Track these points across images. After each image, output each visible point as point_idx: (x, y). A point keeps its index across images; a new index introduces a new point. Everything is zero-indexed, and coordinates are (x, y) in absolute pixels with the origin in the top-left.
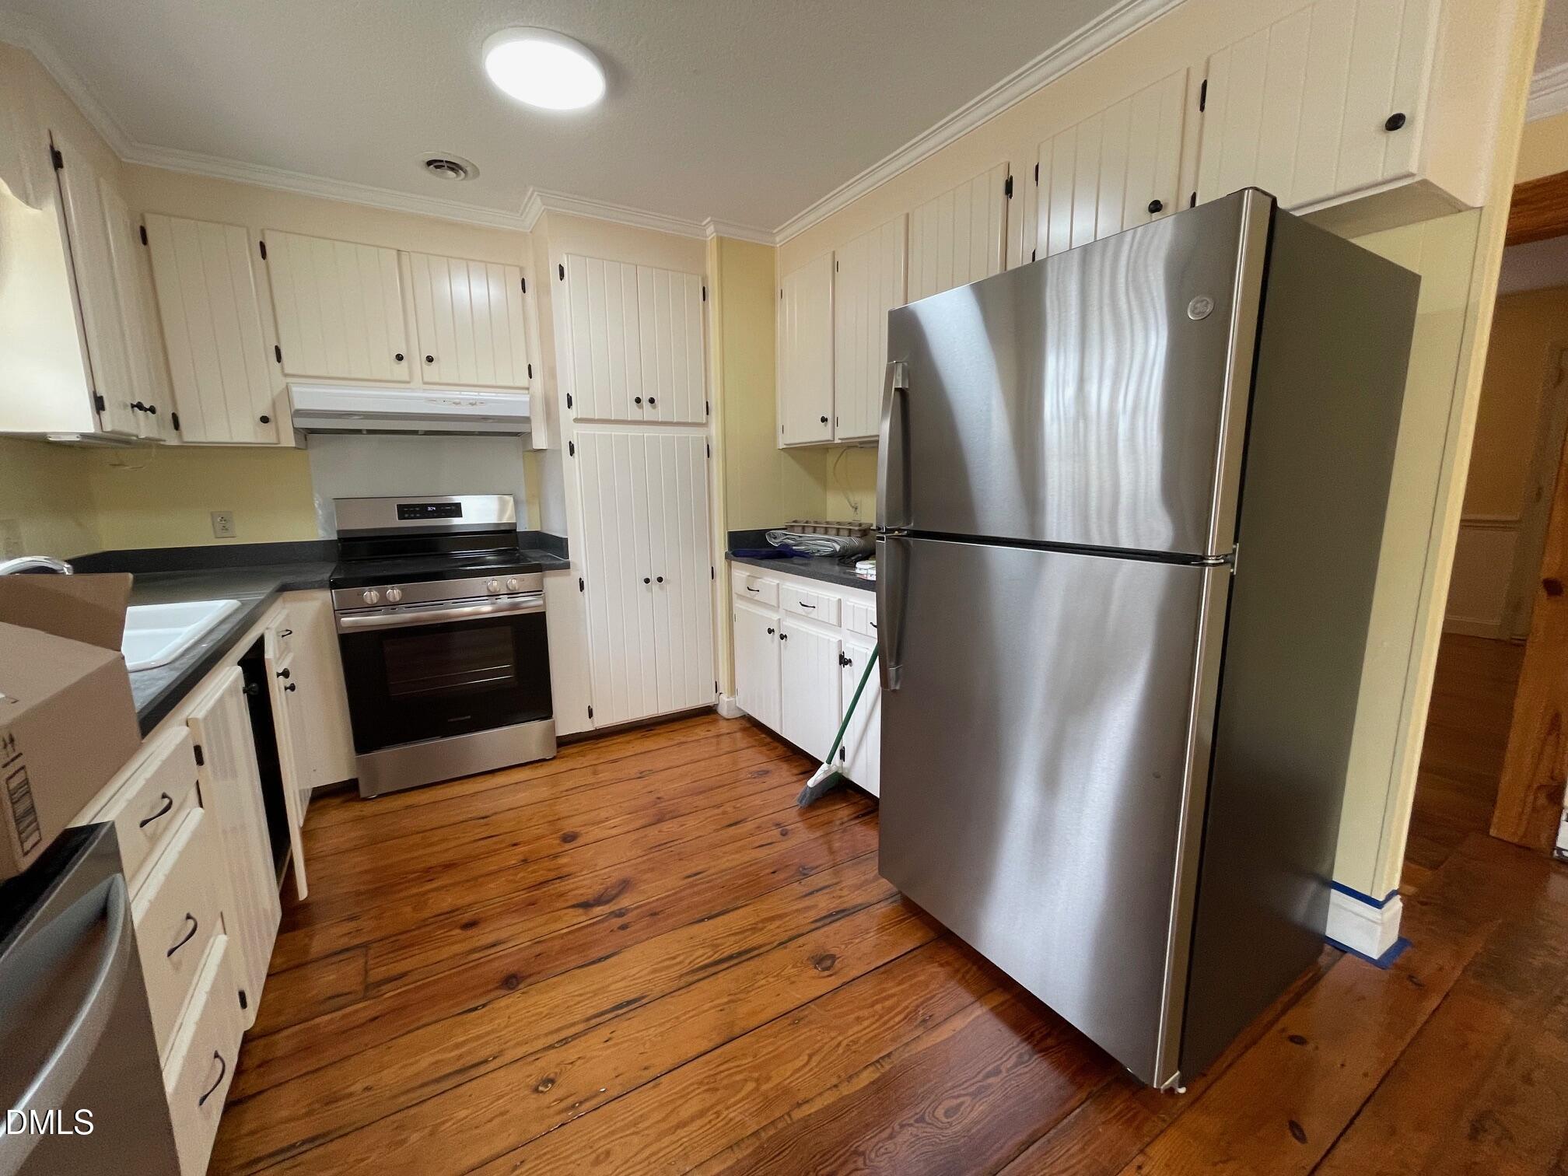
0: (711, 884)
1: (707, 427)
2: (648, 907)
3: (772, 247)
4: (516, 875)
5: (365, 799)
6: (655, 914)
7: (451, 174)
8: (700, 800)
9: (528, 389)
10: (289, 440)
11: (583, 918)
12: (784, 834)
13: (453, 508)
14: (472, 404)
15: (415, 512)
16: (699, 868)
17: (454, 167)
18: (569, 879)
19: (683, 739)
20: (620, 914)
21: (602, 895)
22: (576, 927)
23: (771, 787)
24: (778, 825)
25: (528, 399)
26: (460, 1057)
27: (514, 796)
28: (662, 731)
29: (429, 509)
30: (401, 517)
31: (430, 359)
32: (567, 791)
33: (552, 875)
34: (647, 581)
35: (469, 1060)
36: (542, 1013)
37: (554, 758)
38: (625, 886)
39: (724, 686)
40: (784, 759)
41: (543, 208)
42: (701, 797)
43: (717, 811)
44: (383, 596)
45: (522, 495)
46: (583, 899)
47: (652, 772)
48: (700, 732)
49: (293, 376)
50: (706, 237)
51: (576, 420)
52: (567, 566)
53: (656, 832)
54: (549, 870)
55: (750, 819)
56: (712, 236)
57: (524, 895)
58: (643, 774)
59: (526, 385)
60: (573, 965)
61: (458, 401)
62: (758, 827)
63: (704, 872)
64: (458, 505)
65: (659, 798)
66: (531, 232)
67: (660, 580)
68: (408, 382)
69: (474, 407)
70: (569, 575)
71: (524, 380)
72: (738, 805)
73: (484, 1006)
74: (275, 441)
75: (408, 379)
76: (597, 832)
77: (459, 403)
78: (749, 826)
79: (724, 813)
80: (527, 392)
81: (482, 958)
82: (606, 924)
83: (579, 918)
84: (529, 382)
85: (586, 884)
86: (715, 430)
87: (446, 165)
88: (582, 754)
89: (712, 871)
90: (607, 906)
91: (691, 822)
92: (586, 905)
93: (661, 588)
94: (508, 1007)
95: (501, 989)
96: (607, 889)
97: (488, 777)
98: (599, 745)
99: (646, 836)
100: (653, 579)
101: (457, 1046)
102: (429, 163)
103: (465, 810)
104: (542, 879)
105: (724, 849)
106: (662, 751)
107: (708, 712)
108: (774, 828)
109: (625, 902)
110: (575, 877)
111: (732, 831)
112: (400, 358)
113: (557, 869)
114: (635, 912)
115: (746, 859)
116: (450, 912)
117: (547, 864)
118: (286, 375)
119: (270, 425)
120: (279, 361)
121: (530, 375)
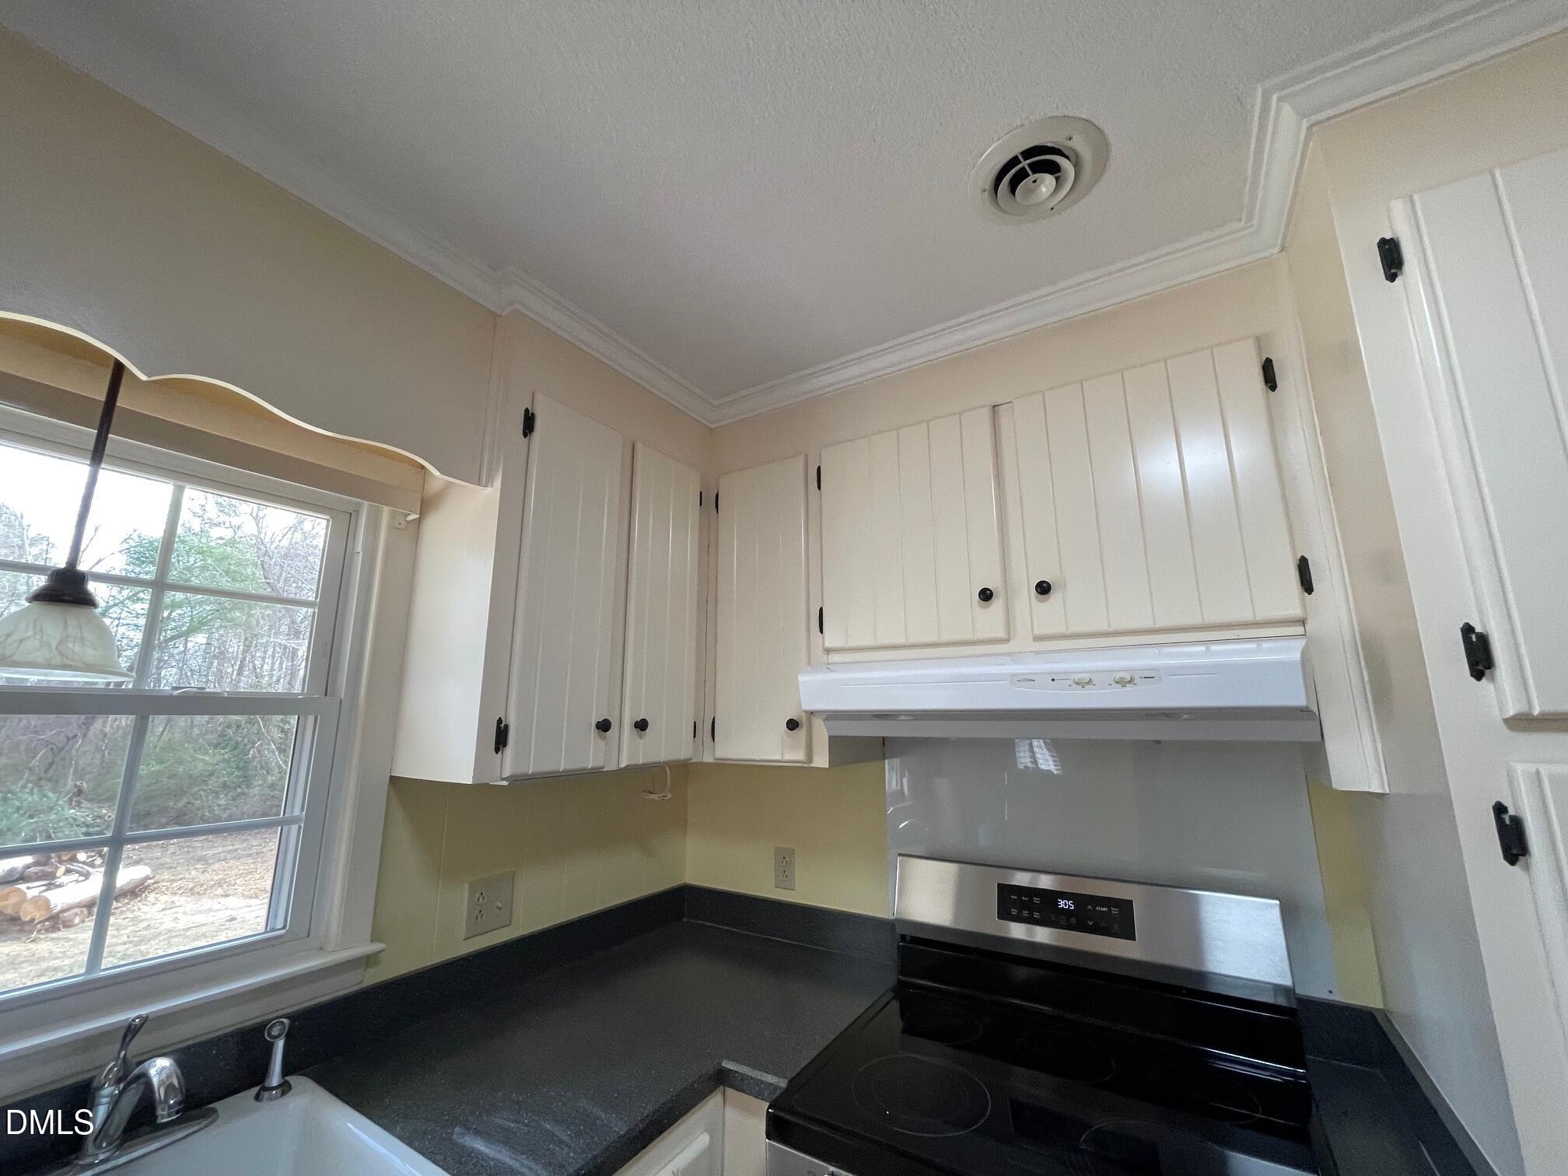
9: (1303, 622)
10: (821, 760)
13: (1115, 911)
14: (1122, 682)
15: (1031, 908)
25: (1297, 656)
29: (1062, 904)
30: (1004, 914)
31: (1043, 588)
41: (1305, 124)
45: (1314, 889)
49: (839, 651)
59: (1296, 611)
61: (1086, 677)
64: (1126, 906)
66: (1283, 249)
68: (1007, 640)
69: (1129, 687)
71: (1288, 598)
74: (805, 757)
75: (1004, 635)
77: (1092, 683)
80: (1300, 630)
84: (1304, 606)
87: (1025, 164)
112: (986, 595)
118: (828, 651)
119: (801, 733)
120: (821, 631)
121: (1307, 585)
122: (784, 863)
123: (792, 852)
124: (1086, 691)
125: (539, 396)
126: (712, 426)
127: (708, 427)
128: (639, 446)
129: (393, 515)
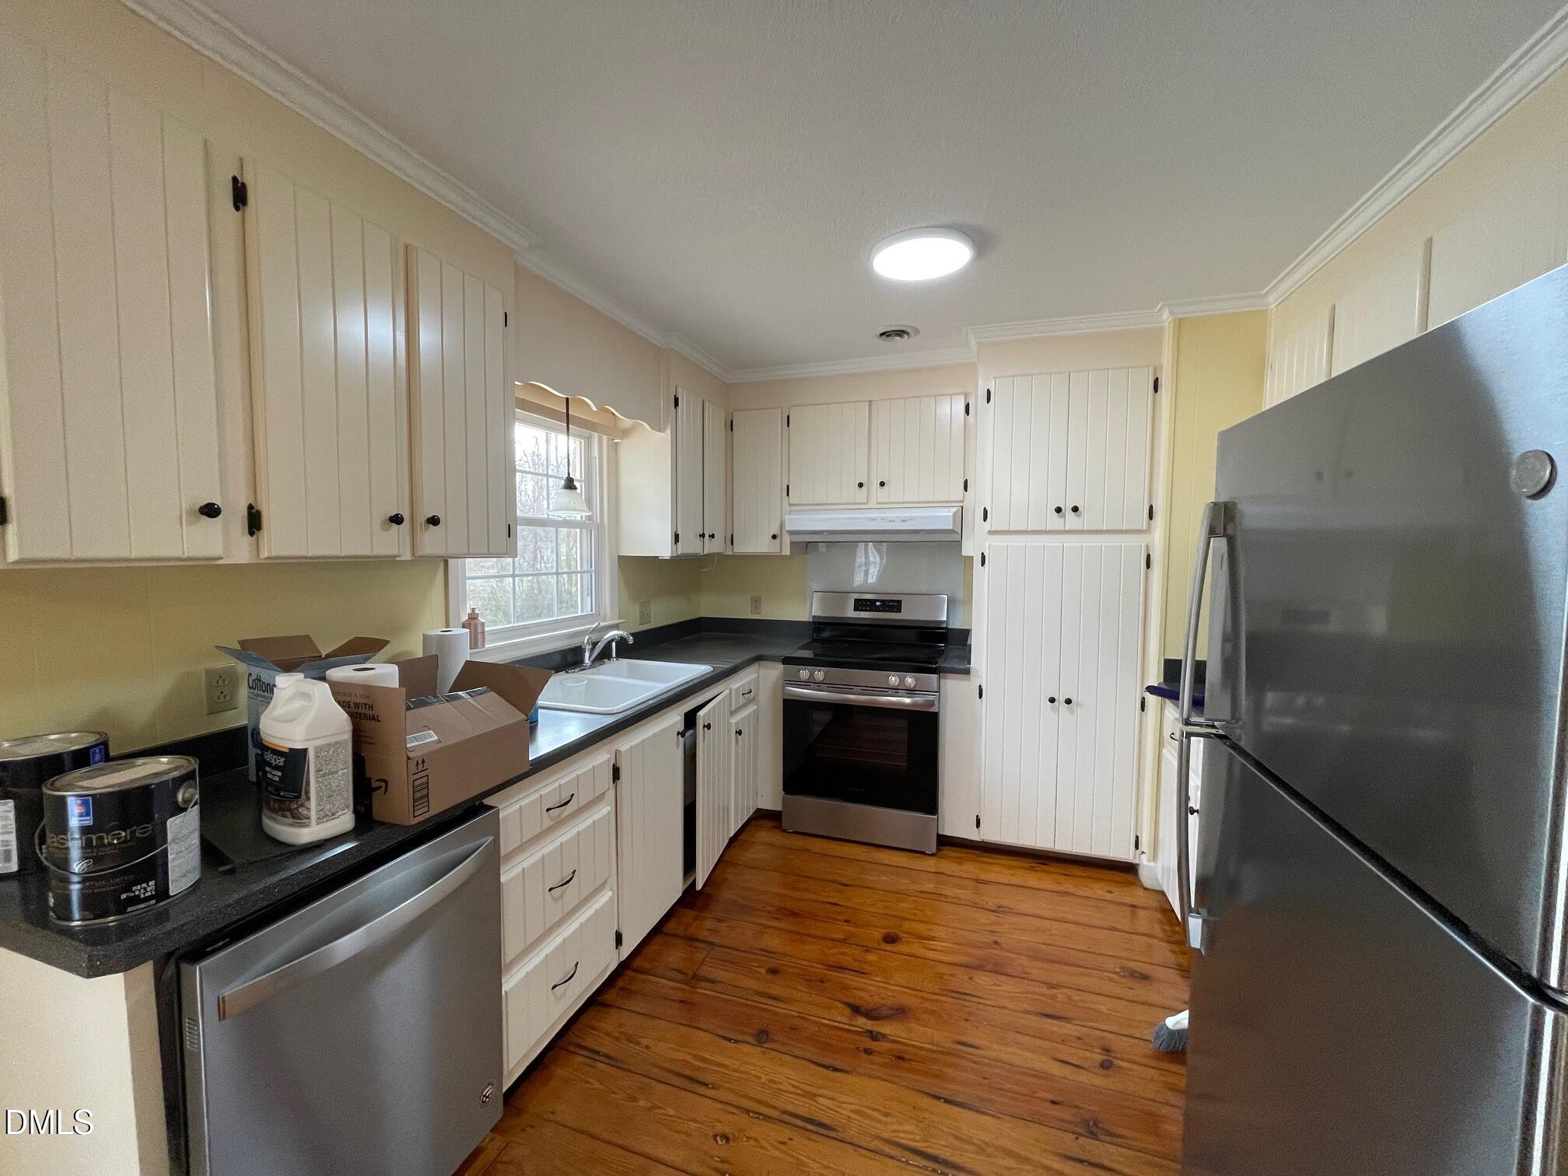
0: (976, 1066)
1: (1150, 533)
2: (901, 1047)
3: (1265, 310)
4: (830, 948)
5: (785, 831)
6: (901, 1058)
7: (898, 338)
8: (1035, 969)
9: (962, 502)
10: (787, 551)
11: (844, 1020)
12: (1106, 1066)
13: (896, 604)
14: (903, 521)
15: (866, 606)
16: (975, 1042)
17: (900, 333)
18: (863, 977)
19: (1072, 889)
20: (874, 1036)
21: (874, 1010)
22: (836, 1024)
23: (1136, 999)
24: (1107, 1050)
26: (699, 1069)
27: (879, 876)
28: (1052, 870)
29: (877, 603)
30: (856, 609)
31: (882, 484)
32: (921, 892)
33: (855, 966)
34: (1052, 700)
35: (701, 1077)
36: (760, 1078)
37: (933, 855)
38: (900, 1013)
39: (1144, 845)
40: (1182, 973)
42: (1040, 964)
43: (1045, 990)
44: (812, 675)
45: (960, 594)
46: (858, 1002)
47: (1011, 911)
48: (1098, 889)
49: (796, 505)
50: (1164, 322)
51: (990, 533)
52: (967, 672)
53: (967, 977)
54: (856, 960)
55: (1076, 1022)
56: (1170, 320)
57: (819, 969)
58: (1001, 909)
59: (961, 498)
60: (807, 1056)
61: (892, 519)
62: (1079, 1038)
63: (977, 1048)
64: (901, 602)
65: (996, 942)
67: (1068, 702)
68: (865, 504)
69: (905, 523)
70: (969, 680)
71: (960, 495)
72: (1076, 998)
73: (736, 1042)
74: (778, 551)
75: (865, 501)
76: (916, 948)
77: (894, 521)
78: (1067, 1029)
79: (1053, 997)
80: (960, 505)
81: (761, 1003)
82: (857, 1038)
83: (840, 1016)
84: (963, 495)
85: (872, 990)
86: (1158, 537)
87: (894, 333)
88: (960, 861)
89: (988, 1053)
90: (870, 1023)
91: (1008, 987)
92: (856, 1010)
93: (1071, 711)
94: (748, 1054)
95: (753, 1037)
96: (883, 1005)
97: (873, 849)
98: (981, 859)
99: (953, 975)
100: (1062, 699)
101: (703, 1059)
102: (882, 334)
103: (839, 871)
104: (845, 964)
105: (1020, 1038)
106: (1040, 894)
107: (1129, 869)
108: (1099, 1051)
109: (886, 1028)
110: (868, 979)
111: (1047, 1023)
112: (861, 485)
113: (861, 961)
114: (889, 1045)
115: (1037, 1065)
116: (772, 953)
117: (857, 952)
118: (791, 505)
119: (778, 541)
120: (788, 496)
121: (966, 489)
122: (756, 602)
123: (760, 598)
124: (893, 523)
125: (679, 389)
126: (728, 382)
127: (725, 383)
128: (707, 403)
129: (608, 439)
